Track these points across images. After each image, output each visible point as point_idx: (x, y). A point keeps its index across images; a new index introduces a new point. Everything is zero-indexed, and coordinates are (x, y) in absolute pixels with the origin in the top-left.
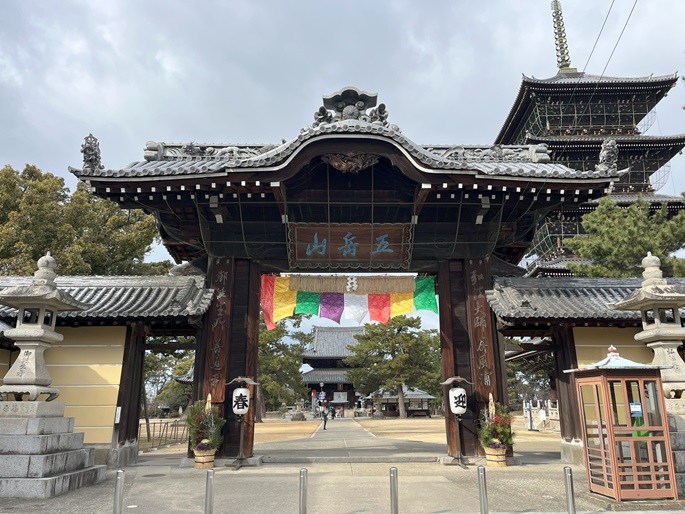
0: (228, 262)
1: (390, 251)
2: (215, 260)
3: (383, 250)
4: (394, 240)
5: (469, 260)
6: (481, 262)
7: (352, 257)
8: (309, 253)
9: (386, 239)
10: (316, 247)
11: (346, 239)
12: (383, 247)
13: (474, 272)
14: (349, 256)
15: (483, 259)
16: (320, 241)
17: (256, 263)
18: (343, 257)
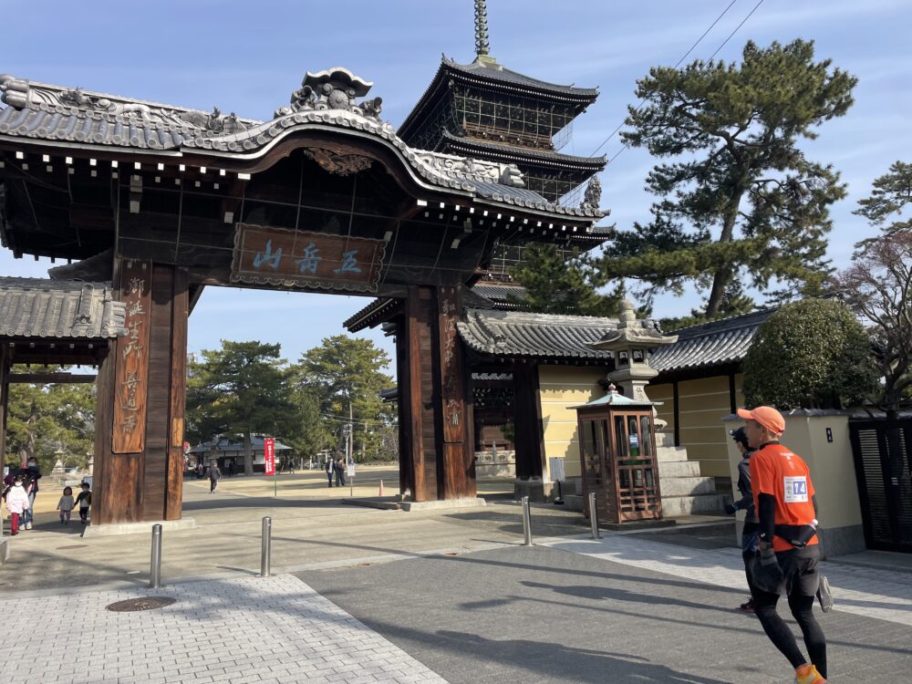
0: (144, 266)
1: (358, 270)
2: (125, 263)
3: (349, 269)
4: (363, 258)
5: (441, 287)
6: (453, 291)
7: (311, 274)
8: (257, 264)
9: (354, 256)
10: (267, 257)
11: (306, 250)
12: (350, 265)
13: (446, 302)
14: (307, 272)
15: (455, 289)
16: (273, 251)
17: (183, 272)
18: (300, 273)
